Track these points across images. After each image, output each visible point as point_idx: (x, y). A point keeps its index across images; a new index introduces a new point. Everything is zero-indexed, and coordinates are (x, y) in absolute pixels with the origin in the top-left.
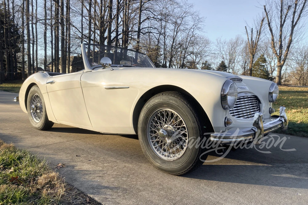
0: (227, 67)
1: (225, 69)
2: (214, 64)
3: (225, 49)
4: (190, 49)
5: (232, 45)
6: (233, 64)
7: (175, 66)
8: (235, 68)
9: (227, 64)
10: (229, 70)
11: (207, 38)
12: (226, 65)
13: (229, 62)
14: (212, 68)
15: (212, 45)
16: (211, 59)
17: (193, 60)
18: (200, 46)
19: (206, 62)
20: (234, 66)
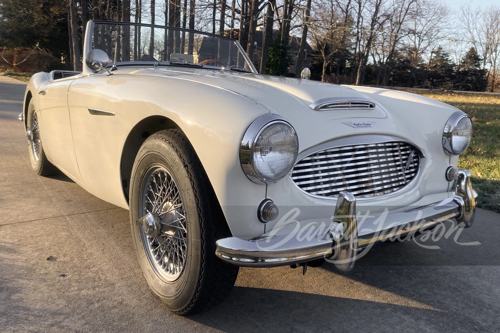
0: (480, 60)
1: (476, 62)
2: (455, 53)
3: (478, 26)
4: (410, 24)
5: (492, 17)
6: (494, 53)
7: (379, 55)
8: (497, 61)
9: (480, 54)
10: (485, 65)
11: (443, 5)
12: (478, 56)
13: (485, 49)
14: (450, 60)
15: (452, 17)
16: (450, 44)
17: (415, 45)
18: (429, 19)
19: (440, 48)
20: (496, 57)
